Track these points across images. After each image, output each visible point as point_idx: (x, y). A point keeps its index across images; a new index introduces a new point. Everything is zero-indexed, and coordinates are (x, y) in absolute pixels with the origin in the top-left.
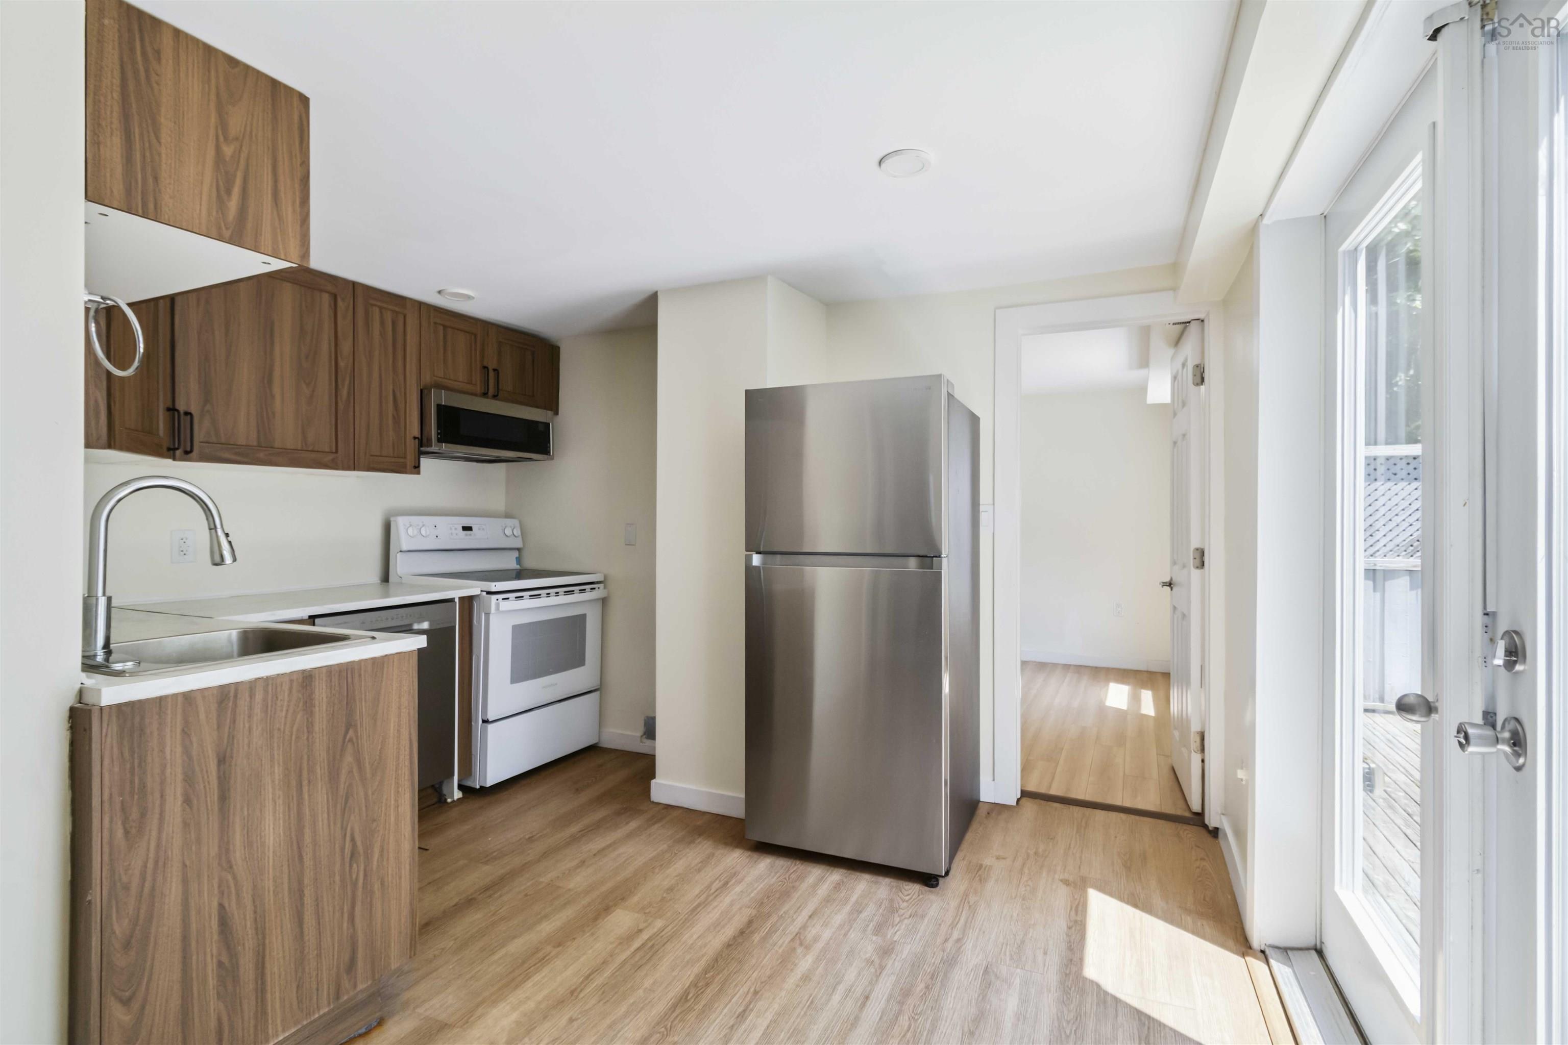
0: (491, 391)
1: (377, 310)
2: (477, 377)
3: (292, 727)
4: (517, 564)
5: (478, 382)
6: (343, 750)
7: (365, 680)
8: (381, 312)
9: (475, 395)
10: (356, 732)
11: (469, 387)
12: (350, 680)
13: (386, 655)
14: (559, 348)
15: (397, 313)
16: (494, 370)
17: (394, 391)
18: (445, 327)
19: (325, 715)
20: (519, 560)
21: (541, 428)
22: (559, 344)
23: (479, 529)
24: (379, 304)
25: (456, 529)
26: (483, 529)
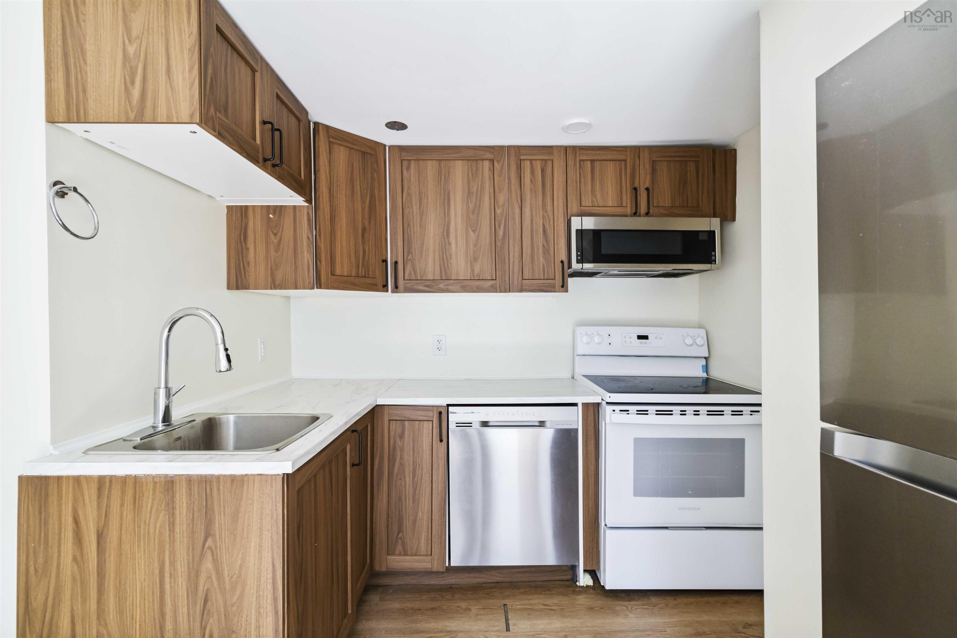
0: (643, 208)
1: (528, 163)
2: (627, 200)
3: (156, 523)
4: (703, 372)
5: (629, 205)
6: (202, 555)
7: (224, 494)
8: (531, 164)
9: (626, 216)
10: (215, 542)
11: (619, 210)
12: (208, 491)
13: (246, 475)
14: (735, 150)
15: (546, 160)
16: (647, 189)
17: (543, 225)
18: (592, 161)
19: (185, 519)
20: (706, 368)
21: (702, 237)
22: (735, 147)
23: (656, 338)
24: (528, 157)
25: (630, 338)
26: (661, 338)
